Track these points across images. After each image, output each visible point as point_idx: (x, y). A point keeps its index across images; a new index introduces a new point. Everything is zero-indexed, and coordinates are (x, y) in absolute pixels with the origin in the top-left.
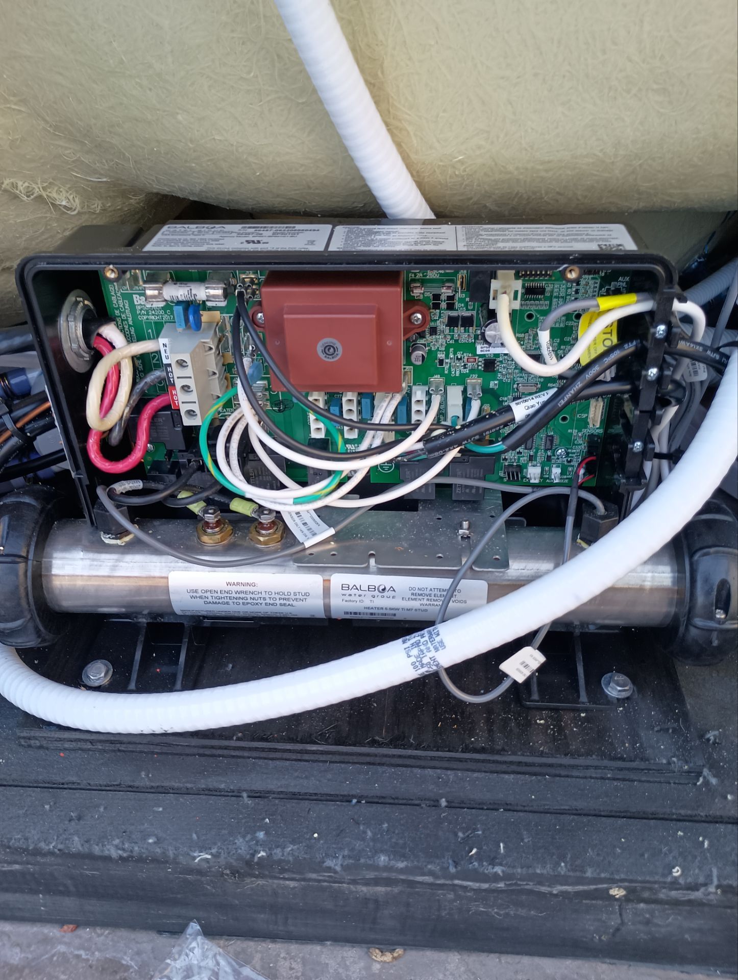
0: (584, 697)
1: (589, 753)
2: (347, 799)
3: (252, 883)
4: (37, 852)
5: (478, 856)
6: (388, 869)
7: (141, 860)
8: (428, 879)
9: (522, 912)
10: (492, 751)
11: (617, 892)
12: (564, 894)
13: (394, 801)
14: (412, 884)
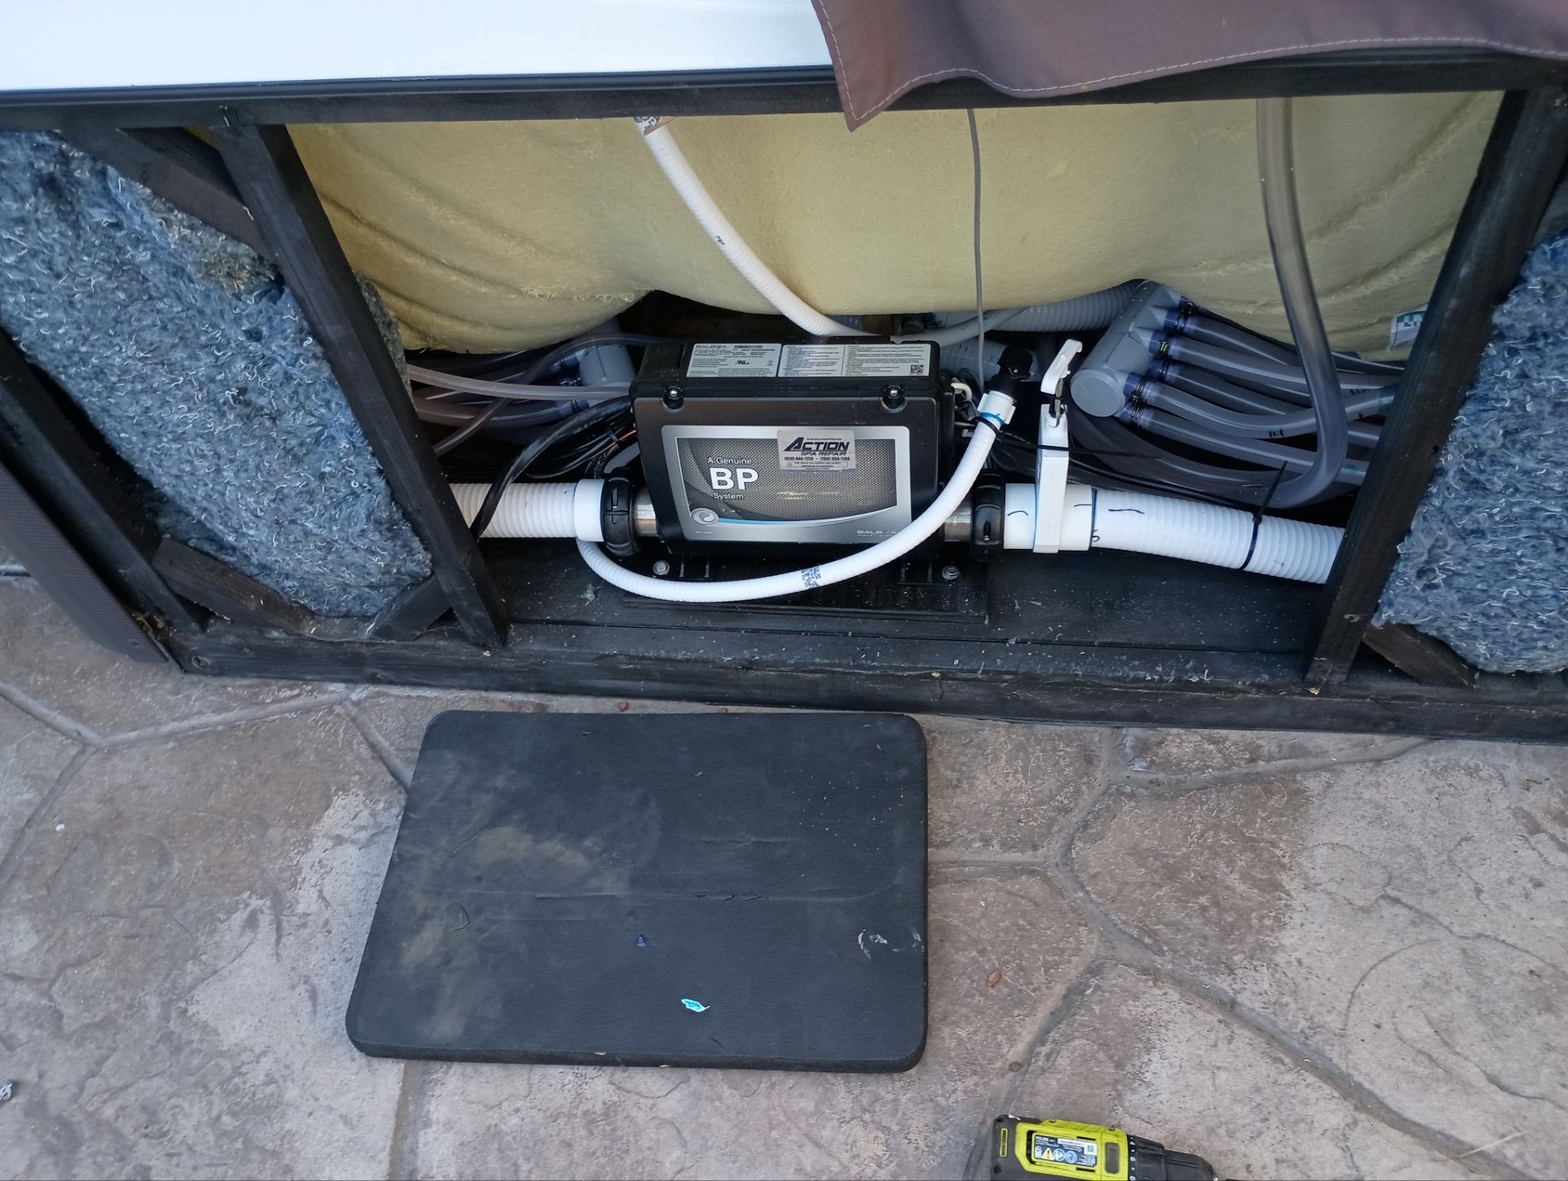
0: (930, 579)
1: (927, 609)
2: (799, 633)
3: (752, 673)
4: (644, 658)
5: (866, 658)
6: (820, 664)
7: (696, 661)
8: (841, 669)
9: (891, 686)
10: (877, 608)
11: (935, 675)
12: (909, 676)
13: (824, 633)
14: (834, 673)
